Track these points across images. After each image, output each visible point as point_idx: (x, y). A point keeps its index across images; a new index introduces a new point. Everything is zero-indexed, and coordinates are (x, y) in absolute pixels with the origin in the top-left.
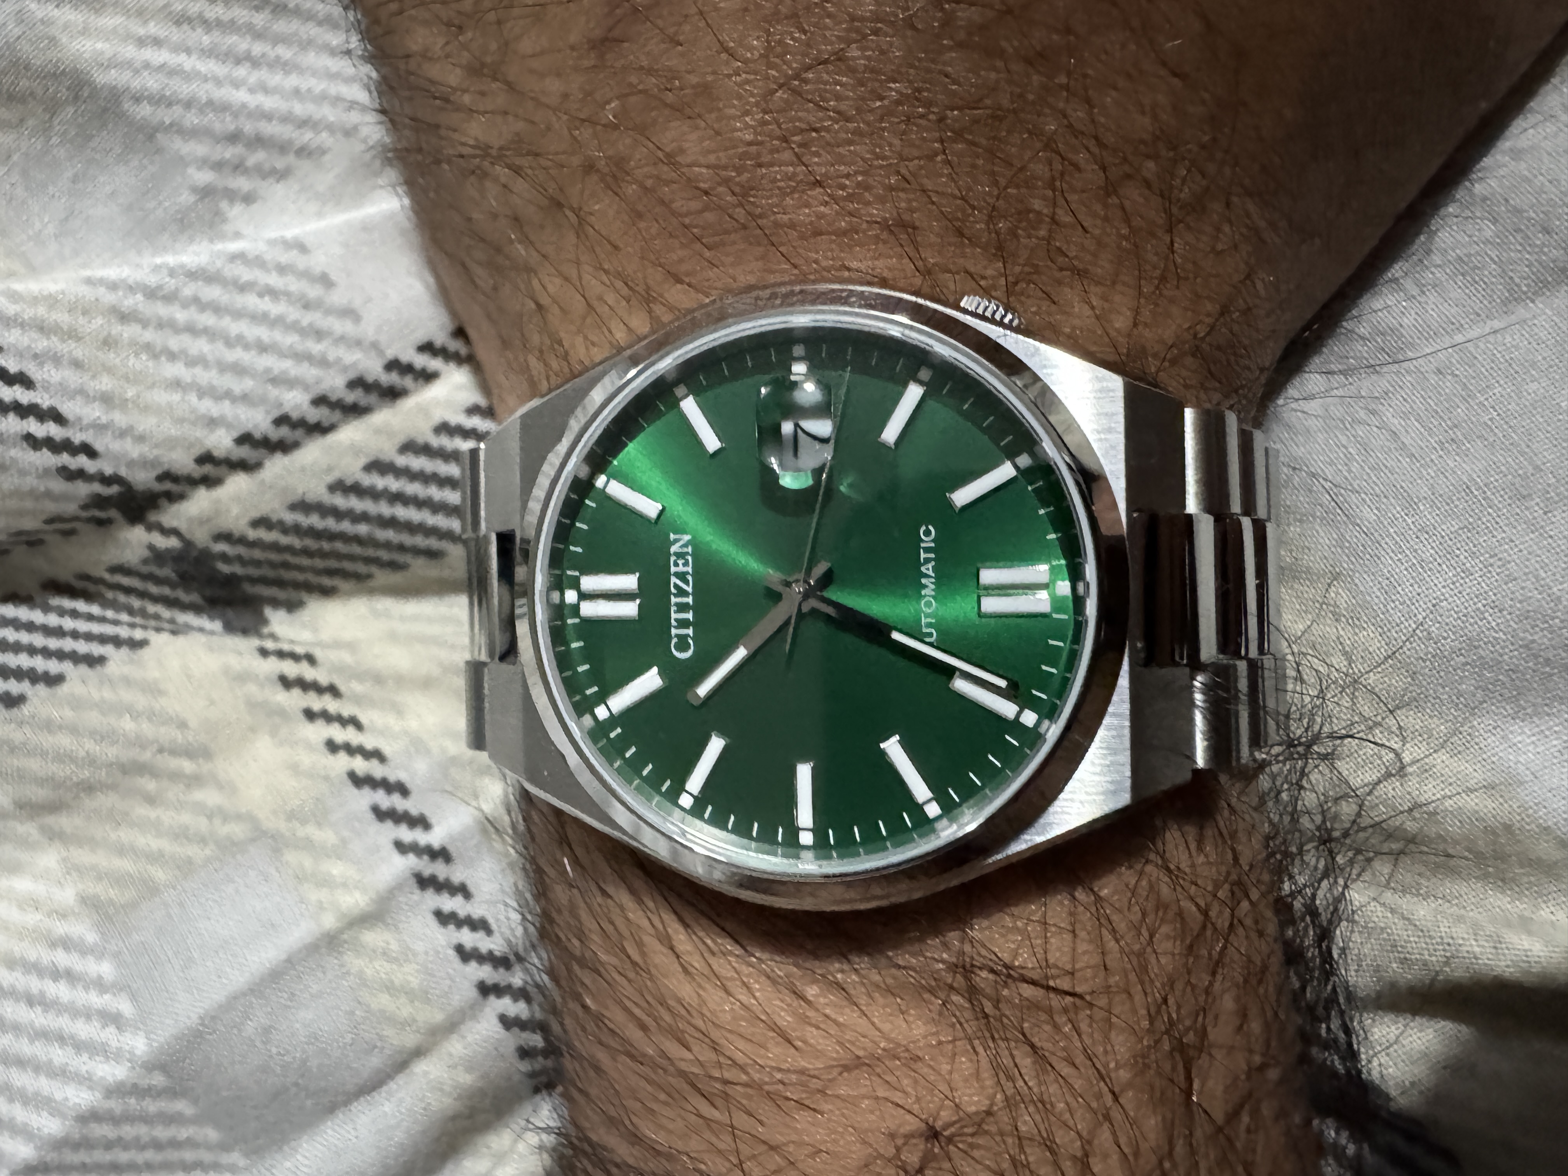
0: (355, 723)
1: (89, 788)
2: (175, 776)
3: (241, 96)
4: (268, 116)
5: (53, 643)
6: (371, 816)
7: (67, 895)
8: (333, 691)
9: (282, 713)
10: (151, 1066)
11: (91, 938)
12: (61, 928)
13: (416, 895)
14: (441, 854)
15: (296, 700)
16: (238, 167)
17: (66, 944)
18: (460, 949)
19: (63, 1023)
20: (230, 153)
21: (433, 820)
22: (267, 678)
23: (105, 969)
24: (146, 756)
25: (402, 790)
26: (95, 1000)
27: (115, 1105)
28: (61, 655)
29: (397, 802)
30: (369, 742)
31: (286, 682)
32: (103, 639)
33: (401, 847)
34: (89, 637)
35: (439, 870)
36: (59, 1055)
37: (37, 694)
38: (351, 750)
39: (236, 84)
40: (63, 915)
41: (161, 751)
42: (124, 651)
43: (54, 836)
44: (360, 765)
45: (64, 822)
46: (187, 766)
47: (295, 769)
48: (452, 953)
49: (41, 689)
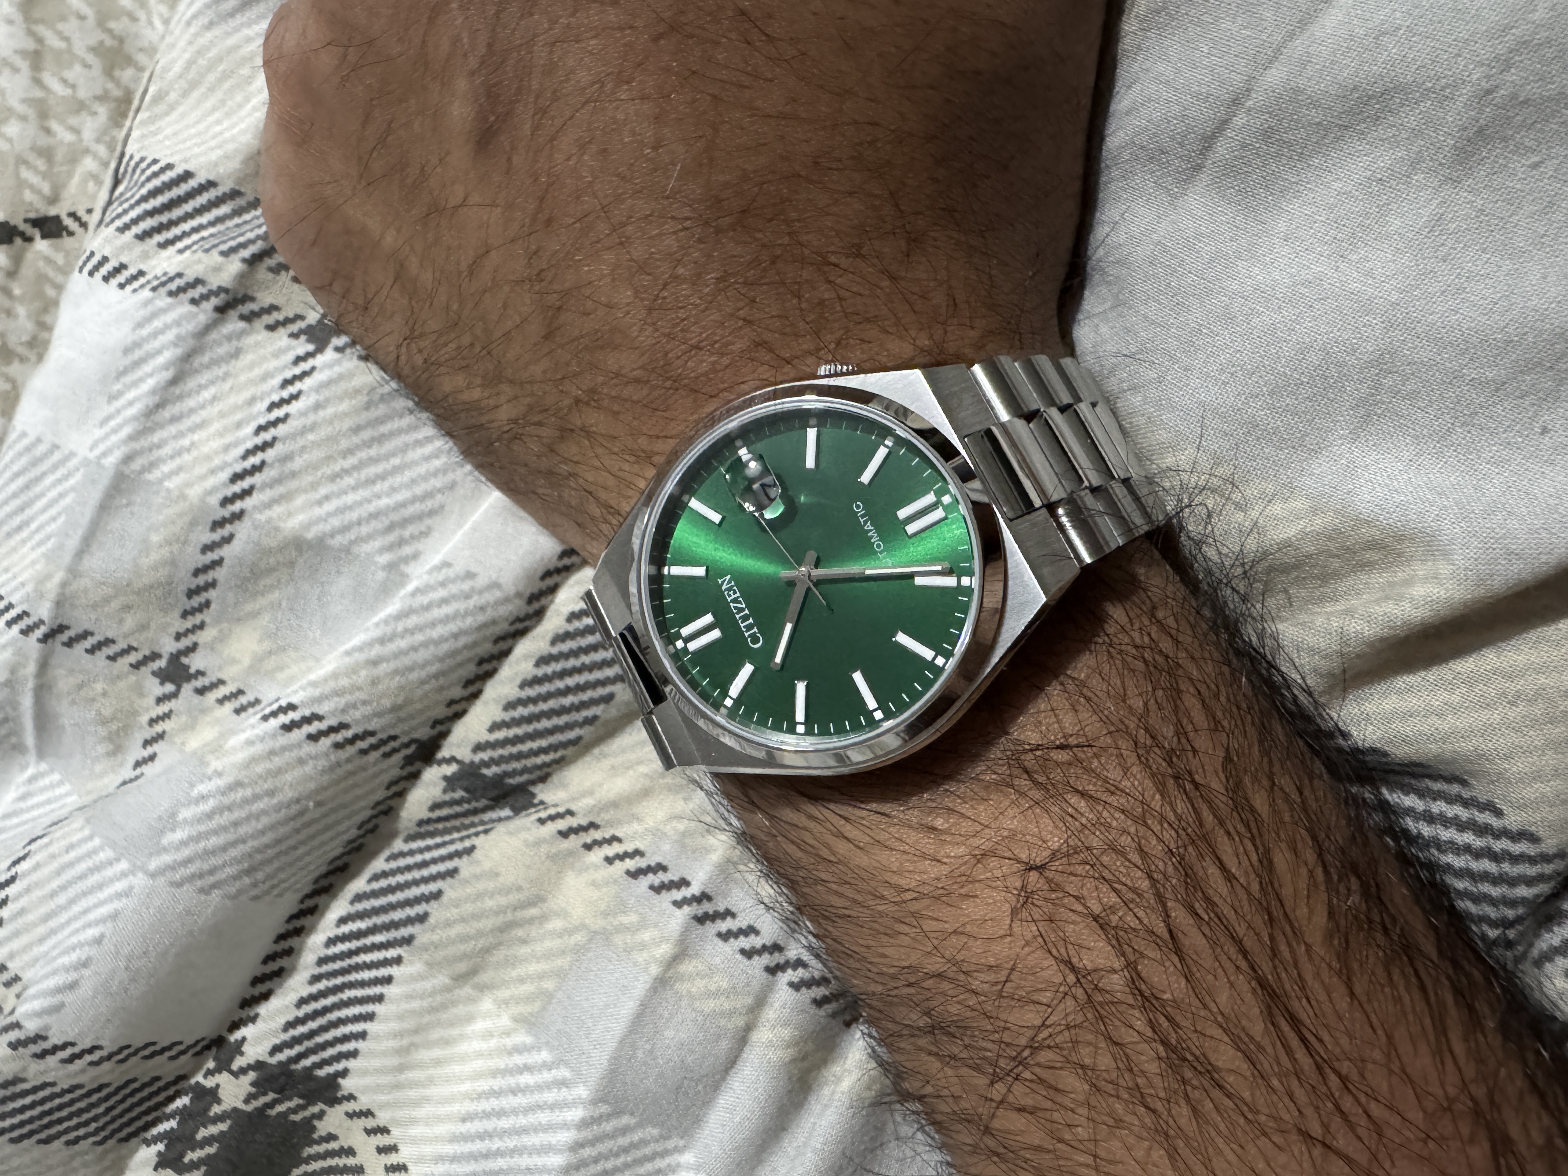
0: (615, 839)
1: (487, 951)
2: (531, 921)
3: (385, 502)
4: (403, 505)
5: (425, 872)
6: (652, 893)
7: (505, 1021)
8: (593, 825)
9: (570, 853)
10: (595, 1102)
11: (529, 1040)
12: (509, 1042)
13: (700, 930)
14: (704, 897)
15: (575, 841)
16: (401, 542)
17: (517, 1050)
18: (743, 952)
19: (536, 1098)
20: (392, 538)
21: (689, 878)
22: (552, 837)
23: (545, 1055)
24: (509, 916)
25: (662, 868)
26: (547, 1076)
27: (587, 1134)
28: (433, 878)
29: (661, 877)
30: (629, 847)
31: (564, 834)
32: (450, 857)
33: (678, 904)
34: (442, 859)
35: (707, 907)
36: (543, 1117)
37: (432, 907)
38: (622, 857)
39: (378, 496)
40: (508, 1034)
41: (515, 909)
42: (465, 858)
43: (482, 988)
44: (630, 864)
45: (484, 977)
46: (533, 911)
47: (594, 884)
48: (739, 956)
49: (434, 904)
